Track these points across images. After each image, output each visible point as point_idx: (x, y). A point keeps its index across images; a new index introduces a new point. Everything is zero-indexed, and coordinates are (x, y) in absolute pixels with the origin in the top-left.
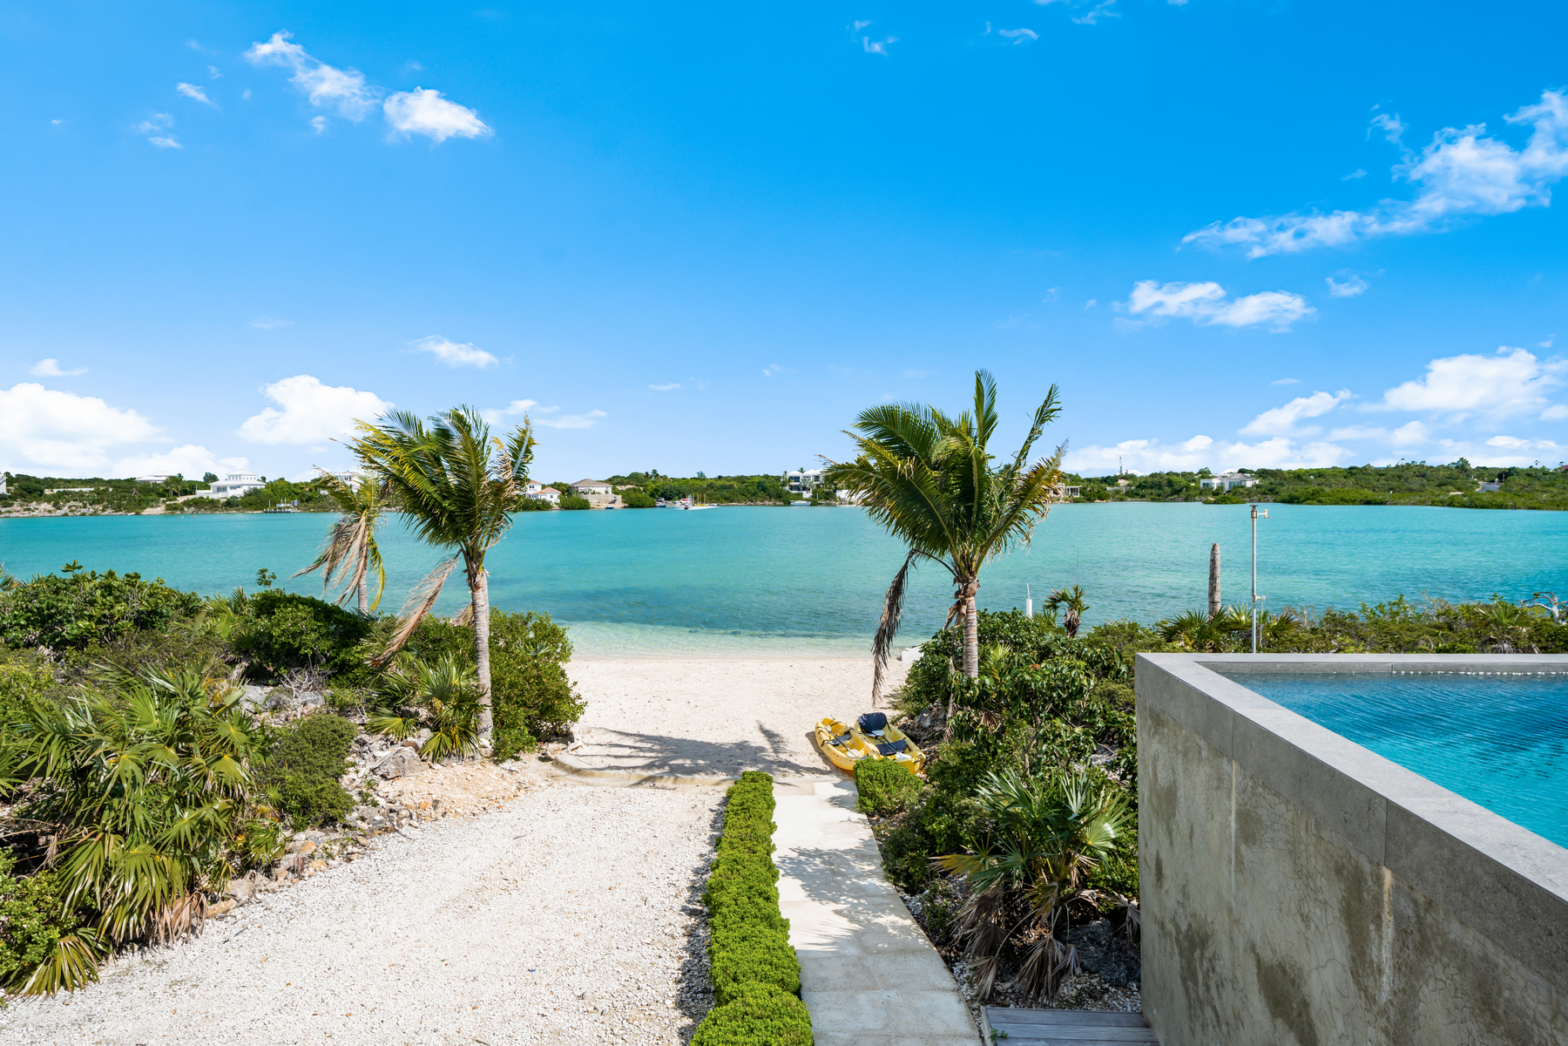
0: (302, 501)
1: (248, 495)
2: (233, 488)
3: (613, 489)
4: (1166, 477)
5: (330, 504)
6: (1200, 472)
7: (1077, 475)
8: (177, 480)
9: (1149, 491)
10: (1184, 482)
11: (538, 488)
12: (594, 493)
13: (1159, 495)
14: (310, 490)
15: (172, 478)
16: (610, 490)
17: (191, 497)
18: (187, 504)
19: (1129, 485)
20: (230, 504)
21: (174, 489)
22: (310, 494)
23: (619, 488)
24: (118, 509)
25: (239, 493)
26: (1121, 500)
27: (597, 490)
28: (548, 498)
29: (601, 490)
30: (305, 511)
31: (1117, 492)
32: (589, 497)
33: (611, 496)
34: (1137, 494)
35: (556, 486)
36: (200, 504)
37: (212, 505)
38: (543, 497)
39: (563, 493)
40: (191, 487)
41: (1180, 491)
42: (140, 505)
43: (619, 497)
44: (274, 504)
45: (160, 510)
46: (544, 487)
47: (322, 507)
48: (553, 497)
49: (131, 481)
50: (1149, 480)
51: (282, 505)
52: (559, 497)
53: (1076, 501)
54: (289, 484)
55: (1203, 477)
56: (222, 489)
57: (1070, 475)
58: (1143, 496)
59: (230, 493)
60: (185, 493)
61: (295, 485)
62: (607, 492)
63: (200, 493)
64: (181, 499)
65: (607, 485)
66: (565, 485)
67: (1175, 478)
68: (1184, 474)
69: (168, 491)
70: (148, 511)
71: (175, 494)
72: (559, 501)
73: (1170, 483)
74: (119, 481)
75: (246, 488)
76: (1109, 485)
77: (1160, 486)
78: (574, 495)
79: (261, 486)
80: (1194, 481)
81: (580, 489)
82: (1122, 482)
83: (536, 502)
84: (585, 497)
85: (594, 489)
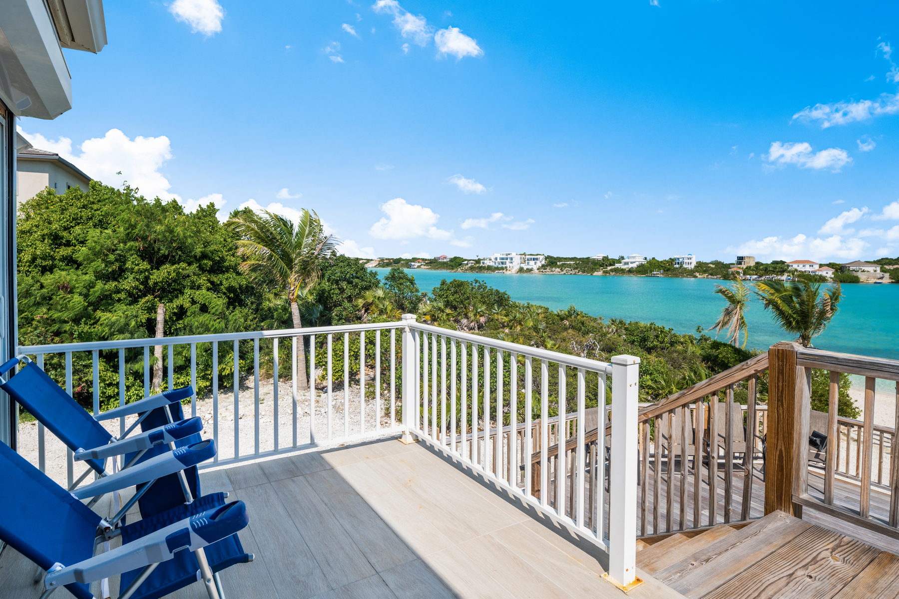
0: (665, 271)
1: (639, 267)
2: (632, 263)
3: (881, 268)
5: (679, 273)
8: (606, 259)
11: (816, 267)
12: (864, 271)
14: (669, 265)
15: (604, 257)
16: (878, 269)
17: (613, 267)
18: (612, 270)
20: (630, 271)
21: (606, 262)
22: (669, 267)
23: (887, 267)
24: (584, 272)
25: (634, 265)
27: (866, 269)
28: (824, 274)
29: (871, 269)
30: (666, 276)
32: (860, 275)
33: (879, 273)
35: (831, 265)
36: (617, 271)
37: (622, 271)
38: (820, 273)
39: (837, 271)
40: (613, 262)
42: (593, 270)
43: (887, 275)
44: (651, 272)
45: (600, 273)
46: (821, 266)
47: (675, 274)
48: (829, 274)
49: (588, 258)
51: (655, 273)
52: (833, 273)
54: (658, 261)
56: (626, 263)
59: (631, 266)
60: (611, 265)
61: (661, 262)
62: (875, 271)
63: (617, 265)
64: (609, 268)
65: (876, 265)
66: (839, 265)
69: (603, 264)
70: (596, 273)
71: (606, 265)
72: (833, 276)
74: (583, 258)
75: (637, 263)
78: (846, 272)
79: (645, 262)
81: (851, 268)
83: (814, 276)
84: (855, 274)
85: (863, 268)
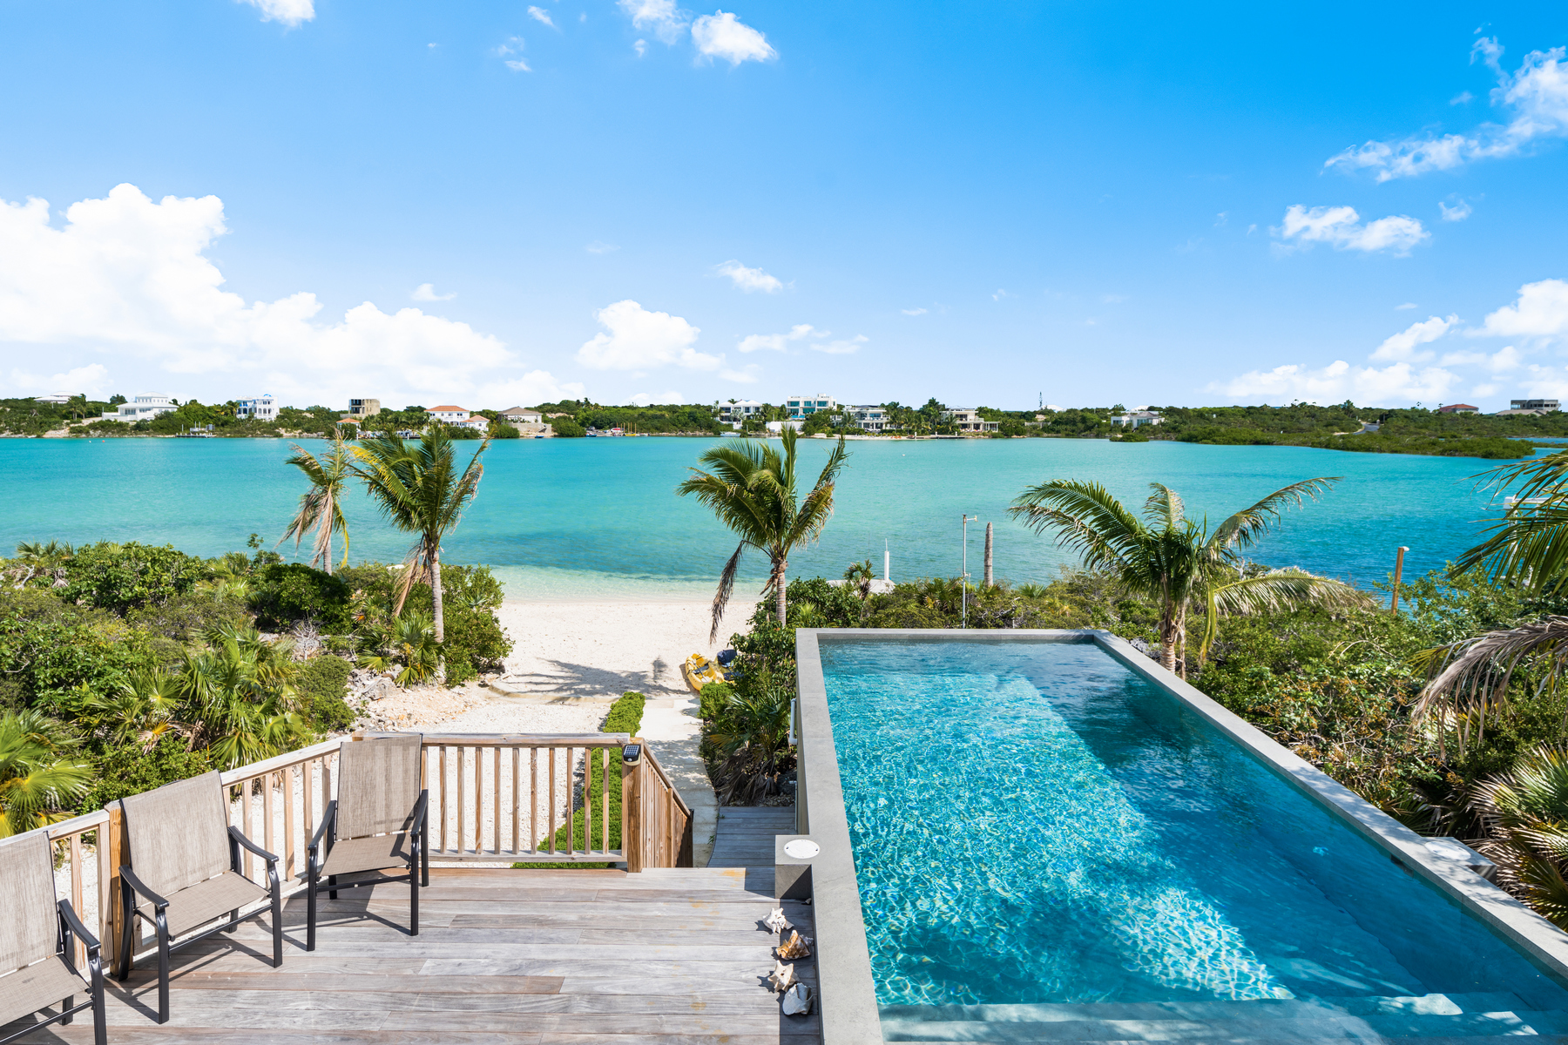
0: (217, 425)
1: (159, 418)
2: (142, 410)
3: (543, 417)
4: (1081, 414)
5: (247, 429)
6: (1113, 409)
7: (998, 410)
8: (79, 401)
9: (1064, 427)
10: (1096, 418)
11: (466, 416)
12: (523, 421)
13: (1073, 431)
14: (226, 414)
15: (74, 398)
16: (540, 418)
17: (97, 419)
18: (93, 427)
19: (1046, 421)
20: (140, 427)
21: (77, 409)
22: (226, 418)
23: (549, 416)
24: (17, 430)
25: (150, 416)
26: (1038, 435)
27: (526, 418)
28: (476, 426)
29: (531, 418)
30: (220, 436)
31: (1035, 427)
32: (518, 426)
33: (541, 425)
34: (1053, 430)
35: (485, 414)
36: (106, 427)
37: (121, 428)
38: (471, 425)
39: (492, 421)
40: (96, 409)
41: (1093, 427)
42: (42, 427)
43: (549, 426)
44: (187, 428)
45: (63, 433)
46: (472, 414)
47: (239, 432)
48: (482, 425)
49: (29, 401)
50: (1065, 416)
51: (196, 430)
52: (488, 425)
53: (994, 436)
54: (203, 407)
55: (1115, 414)
56: (133, 411)
57: (992, 410)
58: (1058, 432)
59: (140, 416)
60: (90, 415)
61: (210, 408)
62: (536, 421)
63: (107, 416)
64: (86, 422)
65: (537, 413)
66: (494, 413)
67: (1088, 415)
68: (1098, 411)
69: (71, 413)
70: (50, 434)
71: (80, 416)
72: (488, 430)
73: (1084, 420)
74: (16, 401)
75: (157, 411)
76: (1028, 420)
77: (1074, 422)
78: (503, 424)
79: (173, 409)
80: (1106, 418)
81: (509, 418)
82: (1040, 418)
83: (463, 430)
84: (514, 426)
85: (523, 417)
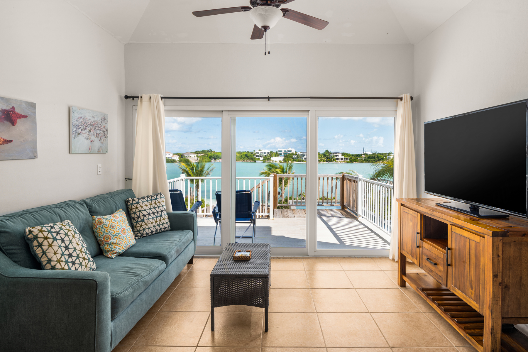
3: (197, 155)
4: (377, 155)
6: (388, 153)
7: (349, 154)
9: (371, 159)
10: (382, 156)
11: (171, 155)
12: (190, 157)
13: (374, 161)
16: (196, 156)
19: (365, 157)
23: (199, 155)
26: (362, 162)
27: (191, 156)
28: (175, 158)
29: (193, 156)
31: (361, 160)
34: (367, 160)
35: (177, 154)
38: (173, 158)
39: (180, 157)
41: (381, 159)
43: (199, 158)
46: (174, 154)
48: (177, 158)
50: (371, 156)
53: (347, 163)
55: (388, 155)
57: (347, 154)
58: (369, 161)
62: (195, 157)
65: (195, 154)
66: (180, 154)
67: (379, 155)
68: (383, 154)
72: (179, 159)
73: (378, 157)
76: (359, 157)
77: (374, 158)
78: (184, 157)
80: (385, 156)
81: (186, 156)
82: (363, 156)
83: (171, 160)
84: (187, 158)
